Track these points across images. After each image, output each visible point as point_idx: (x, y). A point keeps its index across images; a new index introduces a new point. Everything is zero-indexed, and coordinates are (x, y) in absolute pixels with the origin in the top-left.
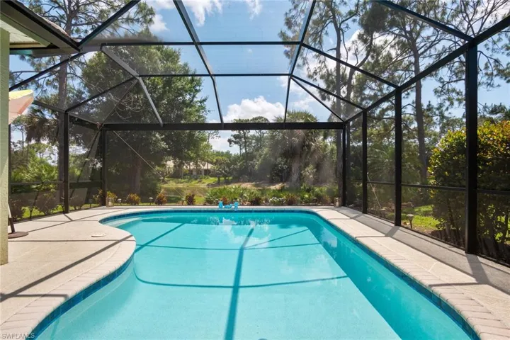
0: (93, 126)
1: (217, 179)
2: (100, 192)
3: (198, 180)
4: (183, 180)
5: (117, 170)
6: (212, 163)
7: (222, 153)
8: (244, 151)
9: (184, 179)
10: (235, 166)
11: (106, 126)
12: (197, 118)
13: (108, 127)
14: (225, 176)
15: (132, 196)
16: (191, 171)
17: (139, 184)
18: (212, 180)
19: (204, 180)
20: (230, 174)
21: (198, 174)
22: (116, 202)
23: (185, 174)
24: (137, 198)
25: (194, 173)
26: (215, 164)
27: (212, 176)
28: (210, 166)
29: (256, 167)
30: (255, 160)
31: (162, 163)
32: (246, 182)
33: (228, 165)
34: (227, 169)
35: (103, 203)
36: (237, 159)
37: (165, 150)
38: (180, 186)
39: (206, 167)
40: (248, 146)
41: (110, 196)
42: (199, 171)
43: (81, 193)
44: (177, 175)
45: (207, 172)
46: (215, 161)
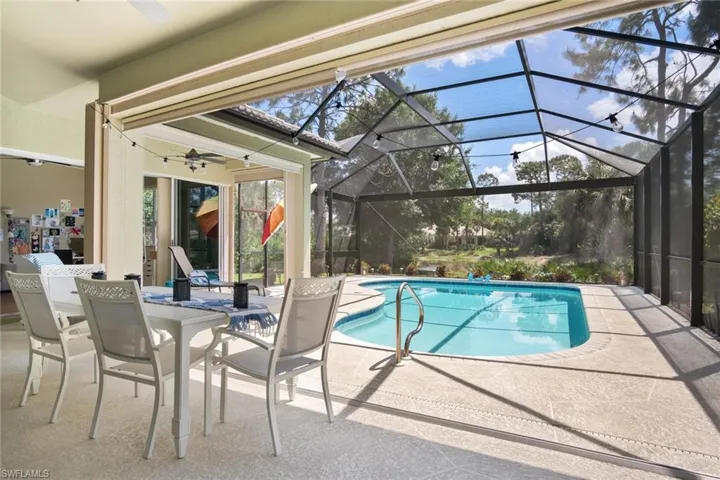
0: (348, 199)
1: (495, 251)
2: (356, 261)
3: (469, 251)
4: (448, 252)
5: (369, 239)
6: (488, 227)
7: (505, 212)
8: (538, 209)
9: (450, 249)
10: (524, 232)
11: (361, 197)
12: (458, 174)
13: (363, 198)
14: (507, 246)
15: (384, 266)
16: (459, 240)
17: (392, 255)
18: (489, 251)
19: (476, 252)
20: (516, 242)
21: (469, 242)
22: (370, 272)
23: (451, 244)
24: (388, 268)
25: (464, 242)
26: (494, 228)
27: (488, 246)
28: (486, 232)
29: (557, 233)
30: (554, 222)
31: (418, 229)
32: (540, 255)
33: (513, 230)
34: (510, 236)
35: (358, 272)
36: (527, 220)
37: (419, 215)
38: (444, 259)
39: (480, 234)
40: (545, 201)
41: (365, 266)
42: (471, 240)
43: (339, 262)
44: (439, 245)
45: (482, 240)
46: (493, 224)
